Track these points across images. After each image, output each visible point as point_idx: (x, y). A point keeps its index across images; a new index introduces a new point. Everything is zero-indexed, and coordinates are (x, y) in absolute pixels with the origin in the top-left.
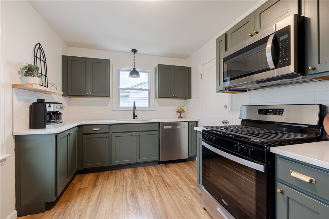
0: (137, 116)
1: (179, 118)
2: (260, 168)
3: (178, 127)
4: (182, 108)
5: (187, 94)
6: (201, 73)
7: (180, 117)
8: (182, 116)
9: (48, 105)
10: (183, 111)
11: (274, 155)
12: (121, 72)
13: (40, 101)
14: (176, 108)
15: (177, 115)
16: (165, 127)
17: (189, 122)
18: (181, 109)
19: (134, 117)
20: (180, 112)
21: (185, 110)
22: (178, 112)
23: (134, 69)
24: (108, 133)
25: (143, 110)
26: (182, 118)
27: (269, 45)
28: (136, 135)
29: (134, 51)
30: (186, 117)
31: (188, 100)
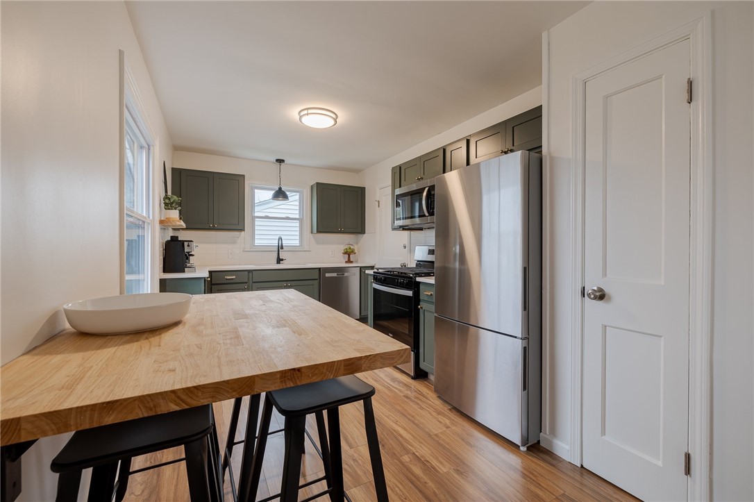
0: (282, 260)
1: (346, 262)
2: (410, 293)
3: (346, 274)
4: (352, 247)
5: (358, 227)
6: (378, 200)
7: (349, 261)
8: (351, 260)
9: (186, 244)
10: (353, 252)
11: (419, 283)
12: (256, 191)
13: (175, 239)
14: (343, 247)
15: (344, 258)
16: (327, 275)
17: (361, 268)
18: (350, 248)
19: (279, 260)
20: (348, 253)
21: (356, 251)
22: (345, 253)
23: (280, 189)
24: (246, 283)
25: (293, 250)
26: (352, 262)
27: (425, 194)
28: (287, 285)
29: (280, 161)
30: (357, 262)
31: (360, 235)
